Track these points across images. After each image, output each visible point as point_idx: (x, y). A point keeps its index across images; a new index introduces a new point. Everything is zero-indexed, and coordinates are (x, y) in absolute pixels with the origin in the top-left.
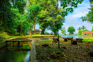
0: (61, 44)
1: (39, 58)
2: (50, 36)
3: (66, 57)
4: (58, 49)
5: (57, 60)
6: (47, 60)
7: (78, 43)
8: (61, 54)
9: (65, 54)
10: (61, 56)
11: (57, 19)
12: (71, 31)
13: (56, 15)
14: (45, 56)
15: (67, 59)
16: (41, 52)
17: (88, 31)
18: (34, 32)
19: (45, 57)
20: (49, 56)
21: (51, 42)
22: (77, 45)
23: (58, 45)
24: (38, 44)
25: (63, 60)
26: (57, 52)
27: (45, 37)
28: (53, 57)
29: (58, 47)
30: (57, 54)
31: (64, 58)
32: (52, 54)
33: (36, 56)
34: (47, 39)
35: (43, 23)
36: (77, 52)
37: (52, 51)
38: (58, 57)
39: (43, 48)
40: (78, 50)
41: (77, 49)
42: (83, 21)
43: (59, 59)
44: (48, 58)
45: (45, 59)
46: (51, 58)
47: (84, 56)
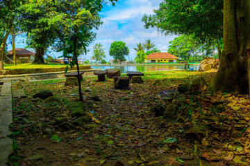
0: (88, 88)
1: (21, 133)
2: (61, 66)
3: (98, 121)
4: (77, 104)
5: (73, 133)
6: (44, 136)
7: (131, 84)
8: (84, 115)
9: (95, 115)
10: (84, 121)
11: (78, 21)
12: (119, 52)
14: (40, 125)
15: (98, 129)
16: (27, 114)
17: (160, 53)
19: (38, 127)
20: (51, 124)
21: (61, 85)
22: (128, 89)
23: (77, 93)
24: (21, 93)
25: (87, 132)
26: (74, 112)
27: (47, 70)
28: (61, 126)
29: (78, 98)
30: (73, 116)
31: (91, 125)
32: (59, 119)
34: (53, 76)
35: (37, 30)
36: (127, 108)
37: (60, 110)
38: (76, 124)
39: (35, 101)
40: (130, 102)
41: (127, 99)
43: (79, 130)
44: (48, 130)
45: (38, 132)
46: (56, 129)
47: (142, 116)
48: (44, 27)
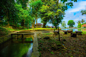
0: (61, 36)
1: (41, 50)
2: (51, 29)
3: (66, 48)
4: (59, 41)
5: (58, 52)
6: (48, 52)
7: (77, 36)
8: (61, 46)
9: (65, 46)
10: (61, 48)
11: (57, 14)
12: (71, 24)
13: (57, 9)
14: (47, 48)
15: (66, 51)
16: (42, 44)
18: (36, 25)
19: (46, 49)
20: (50, 48)
21: (52, 35)
22: (76, 37)
23: (58, 38)
24: (40, 37)
25: (63, 52)
26: (58, 44)
27: (47, 30)
28: (54, 49)
29: (58, 40)
30: (57, 46)
31: (64, 50)
32: (53, 46)
33: (38, 48)
34: (49, 32)
35: (45, 17)
36: (77, 44)
37: (53, 43)
38: (59, 49)
39: (45, 40)
40: (78, 42)
41: (76, 41)
42: (83, 14)
43: (60, 51)
44: (49, 50)
45: (46, 50)
46: (52, 50)
47: (83, 48)
48: (46, 16)
